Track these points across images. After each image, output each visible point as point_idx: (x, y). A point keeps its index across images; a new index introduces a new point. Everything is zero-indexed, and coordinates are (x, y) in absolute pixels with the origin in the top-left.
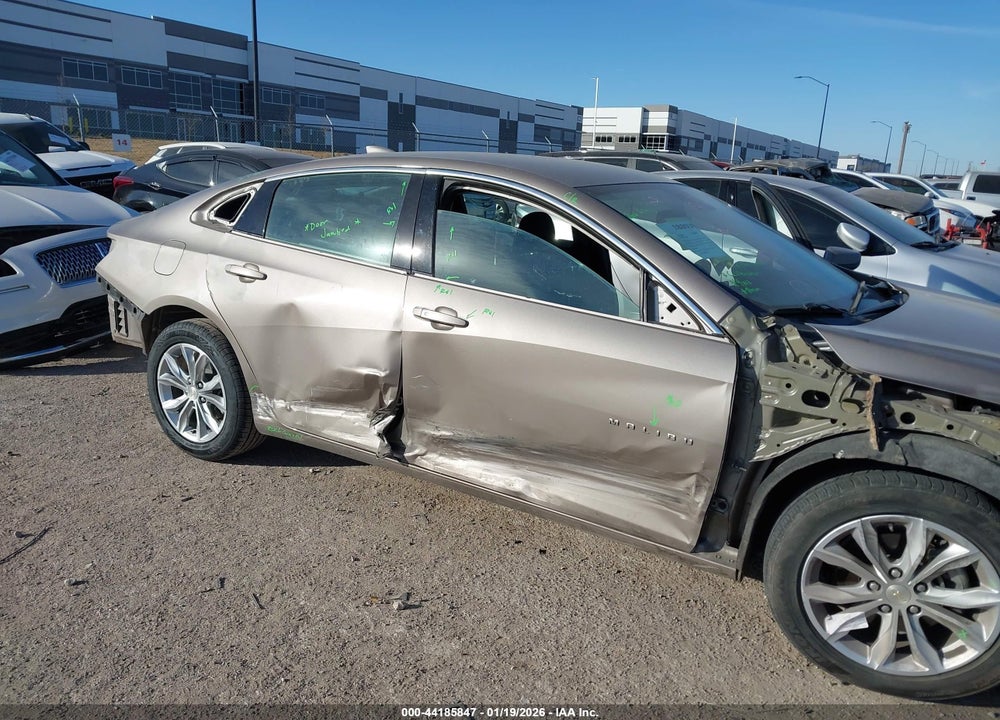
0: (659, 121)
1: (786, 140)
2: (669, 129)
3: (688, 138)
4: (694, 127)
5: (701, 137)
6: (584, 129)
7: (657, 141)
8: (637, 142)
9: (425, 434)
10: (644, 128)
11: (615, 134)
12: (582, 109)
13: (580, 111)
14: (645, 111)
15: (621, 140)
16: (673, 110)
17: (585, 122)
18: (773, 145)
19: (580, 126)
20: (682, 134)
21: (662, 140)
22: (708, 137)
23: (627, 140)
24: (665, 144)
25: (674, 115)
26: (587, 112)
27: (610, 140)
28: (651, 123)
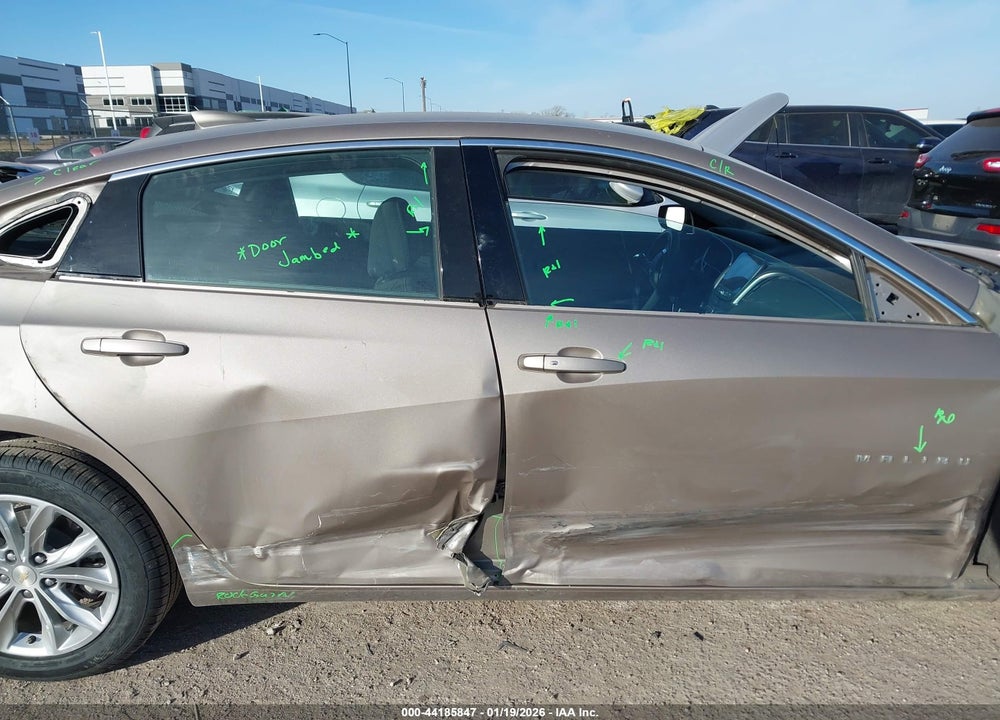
0: (174, 81)
1: (306, 97)
2: (187, 89)
3: (210, 99)
4: (213, 87)
5: (224, 97)
6: (87, 91)
7: (176, 102)
8: (154, 104)
9: (539, 536)
10: (159, 89)
11: (127, 96)
12: (80, 68)
13: (78, 71)
14: (155, 70)
15: (135, 102)
16: (186, 68)
17: (86, 83)
18: (297, 103)
19: (81, 88)
20: (203, 95)
21: (182, 102)
22: (230, 97)
23: (142, 102)
24: (186, 104)
25: (189, 74)
26: (85, 71)
27: (121, 102)
28: (164, 83)
